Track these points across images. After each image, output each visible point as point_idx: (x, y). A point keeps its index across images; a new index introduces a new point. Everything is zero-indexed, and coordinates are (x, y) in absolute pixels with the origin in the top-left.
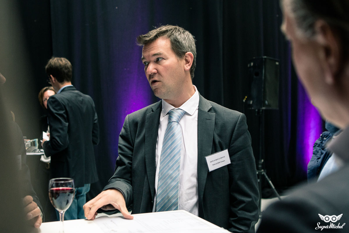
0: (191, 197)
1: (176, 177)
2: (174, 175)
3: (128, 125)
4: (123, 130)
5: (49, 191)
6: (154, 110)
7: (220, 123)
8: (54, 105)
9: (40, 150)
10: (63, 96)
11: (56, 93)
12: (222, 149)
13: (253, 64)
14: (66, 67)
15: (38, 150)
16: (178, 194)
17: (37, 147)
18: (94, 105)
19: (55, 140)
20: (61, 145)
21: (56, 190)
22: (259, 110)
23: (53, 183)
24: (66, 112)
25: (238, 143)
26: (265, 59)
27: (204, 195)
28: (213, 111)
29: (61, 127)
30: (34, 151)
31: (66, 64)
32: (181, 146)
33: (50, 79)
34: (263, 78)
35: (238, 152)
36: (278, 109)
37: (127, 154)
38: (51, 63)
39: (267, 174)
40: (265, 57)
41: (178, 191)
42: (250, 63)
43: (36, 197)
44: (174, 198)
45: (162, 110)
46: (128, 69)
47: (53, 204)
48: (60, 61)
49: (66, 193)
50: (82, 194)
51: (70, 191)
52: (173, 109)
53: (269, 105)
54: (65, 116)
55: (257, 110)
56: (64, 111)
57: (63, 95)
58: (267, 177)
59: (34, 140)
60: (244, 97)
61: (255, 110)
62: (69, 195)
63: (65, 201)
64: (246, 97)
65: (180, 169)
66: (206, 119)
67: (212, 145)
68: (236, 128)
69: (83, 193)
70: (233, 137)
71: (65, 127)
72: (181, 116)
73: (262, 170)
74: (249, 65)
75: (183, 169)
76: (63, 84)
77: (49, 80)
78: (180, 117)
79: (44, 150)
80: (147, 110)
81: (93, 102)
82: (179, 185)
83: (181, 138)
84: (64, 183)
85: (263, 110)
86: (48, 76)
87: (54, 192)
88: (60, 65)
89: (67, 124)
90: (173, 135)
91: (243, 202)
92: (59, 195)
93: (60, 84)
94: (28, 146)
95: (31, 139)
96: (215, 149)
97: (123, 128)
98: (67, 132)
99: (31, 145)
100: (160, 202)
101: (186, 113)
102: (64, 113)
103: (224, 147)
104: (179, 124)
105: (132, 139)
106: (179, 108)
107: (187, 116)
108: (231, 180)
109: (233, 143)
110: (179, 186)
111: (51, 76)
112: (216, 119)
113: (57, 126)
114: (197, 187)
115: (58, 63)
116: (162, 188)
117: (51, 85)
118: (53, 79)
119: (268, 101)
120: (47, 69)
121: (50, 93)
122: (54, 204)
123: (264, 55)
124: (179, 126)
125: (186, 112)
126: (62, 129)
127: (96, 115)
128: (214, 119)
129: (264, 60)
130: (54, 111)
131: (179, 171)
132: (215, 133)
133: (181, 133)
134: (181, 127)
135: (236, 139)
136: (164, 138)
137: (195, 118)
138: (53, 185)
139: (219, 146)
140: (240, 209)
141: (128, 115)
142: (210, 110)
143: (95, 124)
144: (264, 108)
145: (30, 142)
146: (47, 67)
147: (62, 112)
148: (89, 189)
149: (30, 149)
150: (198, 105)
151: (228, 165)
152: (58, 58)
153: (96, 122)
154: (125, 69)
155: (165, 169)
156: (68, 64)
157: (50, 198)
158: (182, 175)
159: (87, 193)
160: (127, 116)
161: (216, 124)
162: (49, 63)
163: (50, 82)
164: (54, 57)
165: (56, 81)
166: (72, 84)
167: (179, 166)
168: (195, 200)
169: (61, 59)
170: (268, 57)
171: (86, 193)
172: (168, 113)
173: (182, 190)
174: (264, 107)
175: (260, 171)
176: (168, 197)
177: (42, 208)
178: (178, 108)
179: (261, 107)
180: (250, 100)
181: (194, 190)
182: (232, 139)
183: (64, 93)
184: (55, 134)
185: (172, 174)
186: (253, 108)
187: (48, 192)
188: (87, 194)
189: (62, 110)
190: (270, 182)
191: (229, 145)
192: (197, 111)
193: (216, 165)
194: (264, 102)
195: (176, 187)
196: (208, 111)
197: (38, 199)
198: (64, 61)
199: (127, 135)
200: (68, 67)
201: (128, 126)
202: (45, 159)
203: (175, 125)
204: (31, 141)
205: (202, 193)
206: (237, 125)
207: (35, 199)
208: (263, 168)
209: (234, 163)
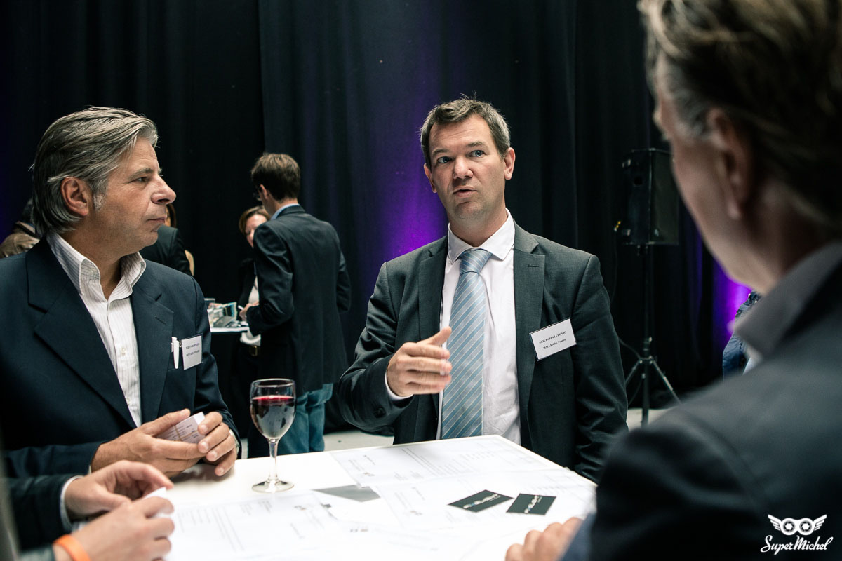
0: (506, 408)
1: (477, 372)
2: (473, 369)
3: (386, 280)
4: (376, 290)
5: (251, 402)
6: (433, 254)
7: (554, 272)
8: (266, 241)
9: (239, 323)
10: (283, 224)
11: (268, 219)
12: (560, 320)
13: (631, 163)
14: (289, 171)
15: (237, 322)
16: (481, 403)
17: (234, 318)
18: (338, 240)
19: (268, 305)
20: (279, 313)
21: (263, 400)
22: (643, 246)
23: (258, 388)
24: (289, 254)
25: (588, 307)
26: (652, 152)
27: (530, 403)
28: (540, 251)
29: (279, 280)
30: (230, 325)
31: (289, 166)
32: (484, 315)
33: (259, 191)
34: (650, 187)
35: (589, 323)
36: (678, 244)
37: (384, 332)
38: (263, 163)
39: (659, 364)
40: (654, 149)
41: (480, 397)
42: (626, 160)
43: (227, 412)
44: (474, 411)
45: (447, 254)
46: (403, 173)
47: (257, 427)
48: (278, 161)
49: (280, 406)
50: (318, 404)
51: (288, 403)
52: (469, 250)
53: (661, 238)
54: (287, 260)
55: (639, 247)
56: (285, 252)
57: (283, 222)
58: (658, 369)
59: (229, 305)
60: (616, 224)
61: (635, 246)
62: (286, 410)
63: (279, 421)
64: (619, 223)
65: (484, 357)
66: (529, 266)
67: (541, 313)
68: (583, 281)
69: (320, 400)
70: (579, 296)
71: (288, 280)
72: (483, 261)
73: (650, 357)
74: (623, 165)
75: (490, 357)
76: (282, 202)
77: (258, 193)
78: (481, 264)
79: (248, 322)
80: (421, 254)
81: (337, 235)
82: (483, 386)
83: (484, 302)
84: (277, 389)
85: (649, 246)
86: (256, 187)
87: (260, 404)
88: (279, 169)
89: (290, 275)
90: (470, 296)
91: (599, 415)
92: (267, 411)
93: (277, 203)
94: (218, 316)
95: (223, 303)
96: (548, 319)
97: (376, 287)
98: (290, 289)
99: (224, 314)
100: (448, 419)
101: (492, 257)
102: (284, 255)
103: (563, 315)
104: (481, 276)
105: (393, 306)
106: (480, 247)
107: (494, 262)
108: (578, 374)
109: (579, 308)
110: (483, 389)
111: (262, 186)
112: (546, 266)
113: (273, 279)
114: (516, 390)
115: (275, 164)
116: (452, 393)
117: (260, 204)
118: (265, 192)
119: (658, 230)
120: (255, 174)
121: (258, 220)
122: (259, 427)
123: (651, 147)
124: (480, 279)
125: (492, 255)
126: (281, 284)
127: (342, 257)
128: (543, 265)
129: (651, 154)
130: (267, 252)
131: (481, 360)
132: (546, 291)
133: (484, 291)
134: (484, 281)
135: (583, 301)
136: (454, 302)
137: (508, 264)
138: (257, 390)
139: (554, 313)
140: (595, 429)
141: (385, 263)
142: (535, 250)
143: (341, 273)
144: (651, 243)
145: (221, 308)
146: (253, 171)
147: (280, 254)
148: (331, 393)
149: (221, 321)
150: (513, 243)
151: (571, 348)
152: (275, 155)
153: (343, 270)
154: (397, 173)
155: (458, 357)
156: (293, 166)
157: (253, 416)
158: (488, 369)
159: (327, 402)
160: (384, 265)
161: (546, 273)
162: (258, 165)
163: (259, 197)
164: (267, 154)
165: (270, 195)
166: (299, 202)
167: (482, 352)
168: (513, 413)
169: (279, 156)
170: (658, 150)
171: (324, 401)
172: (459, 258)
173: (489, 395)
174: (651, 240)
175: (646, 359)
176: (463, 409)
177: (237, 433)
178: (477, 248)
179: (647, 242)
180: (627, 228)
181: (512, 395)
182: (578, 300)
183: (283, 218)
184: (269, 295)
185: (469, 366)
186: (631, 243)
187: (249, 404)
188: (326, 404)
189: (282, 250)
190: (665, 378)
191: (572, 313)
192: (512, 252)
193: (549, 348)
194: (652, 232)
195: (478, 390)
196: (532, 253)
197: (230, 417)
198: (286, 161)
199: (385, 298)
200: (293, 171)
201: (386, 282)
202: (249, 338)
203: (472, 278)
204: (224, 306)
205: (527, 400)
206: (585, 275)
207: (226, 416)
208: (651, 353)
209: (582, 344)
